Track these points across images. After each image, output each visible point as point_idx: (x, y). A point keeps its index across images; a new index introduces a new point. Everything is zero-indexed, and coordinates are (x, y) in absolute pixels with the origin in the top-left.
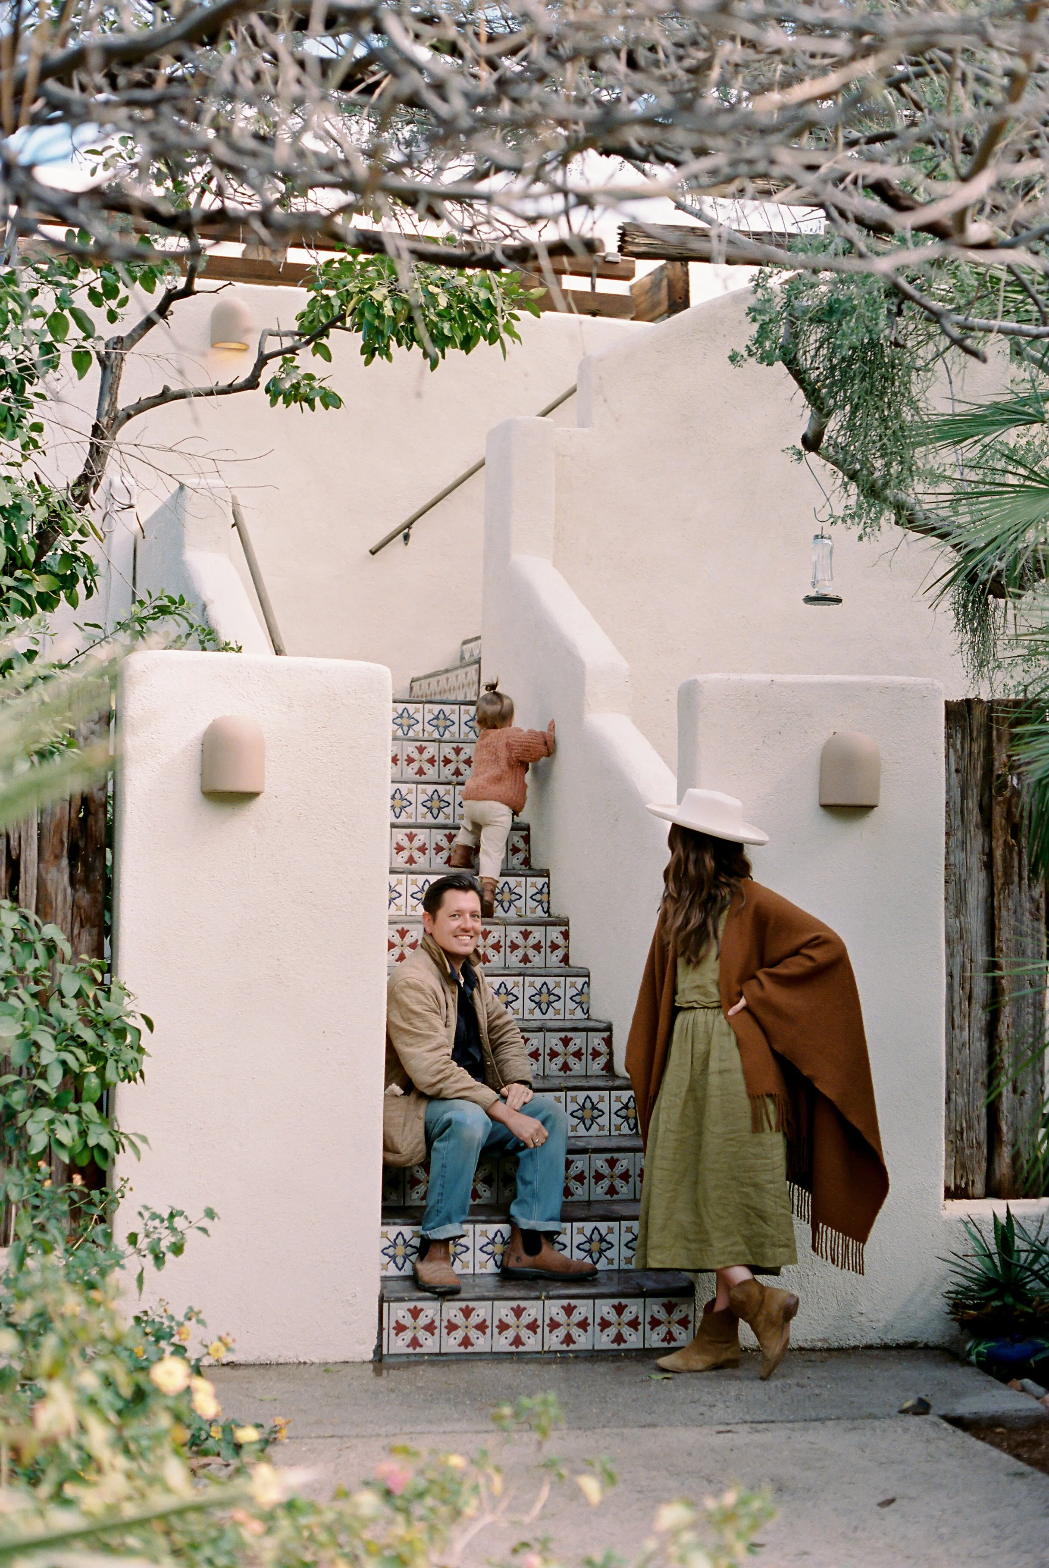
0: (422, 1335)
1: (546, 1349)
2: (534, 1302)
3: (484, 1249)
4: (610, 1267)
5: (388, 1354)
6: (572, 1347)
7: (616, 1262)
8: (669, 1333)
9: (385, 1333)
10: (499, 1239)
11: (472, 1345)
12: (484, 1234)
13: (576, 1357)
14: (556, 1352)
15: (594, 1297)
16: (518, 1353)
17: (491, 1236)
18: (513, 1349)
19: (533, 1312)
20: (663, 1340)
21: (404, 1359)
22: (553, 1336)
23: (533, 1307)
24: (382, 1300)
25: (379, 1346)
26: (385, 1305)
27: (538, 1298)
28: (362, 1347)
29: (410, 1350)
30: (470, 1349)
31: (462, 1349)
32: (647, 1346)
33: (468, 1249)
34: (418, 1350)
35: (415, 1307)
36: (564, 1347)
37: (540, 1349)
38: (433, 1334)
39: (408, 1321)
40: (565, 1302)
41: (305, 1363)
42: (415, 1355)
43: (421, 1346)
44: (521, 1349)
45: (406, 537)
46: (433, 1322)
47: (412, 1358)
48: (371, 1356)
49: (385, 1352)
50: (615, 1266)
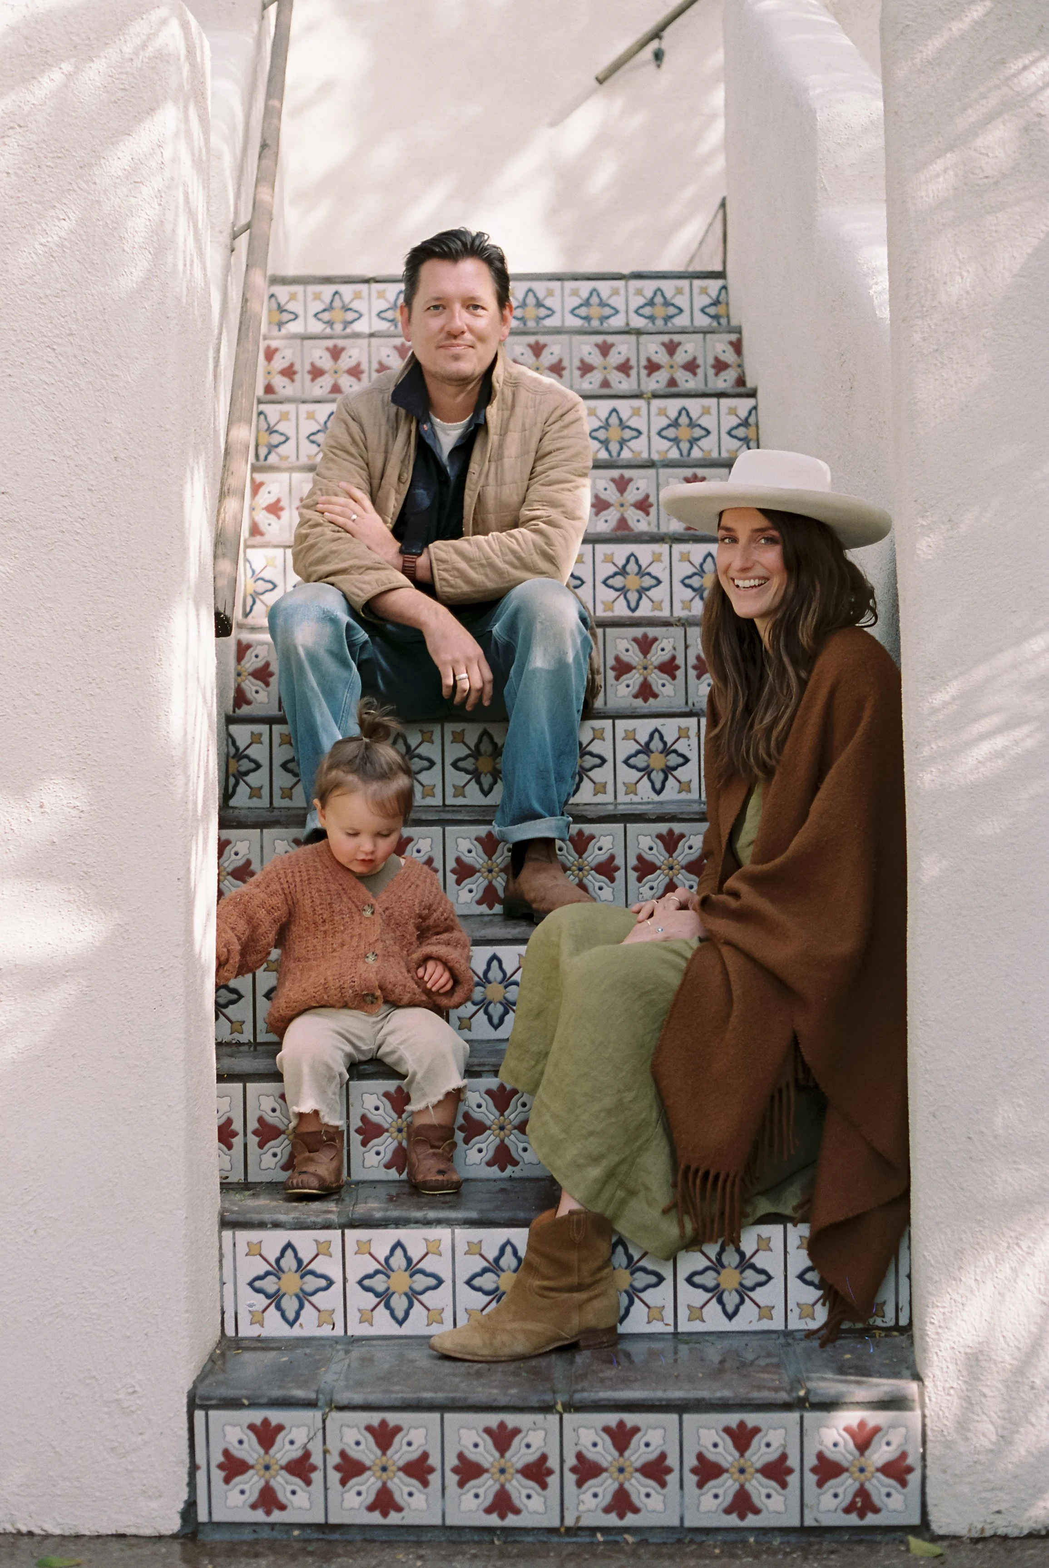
0: (284, 1483)
1: (569, 1522)
2: (539, 1417)
3: (477, 1282)
4: (765, 1325)
5: (211, 1523)
6: (630, 1520)
7: (778, 1313)
8: (862, 1493)
9: (201, 1476)
10: (508, 1261)
11: (399, 1509)
12: (474, 1249)
13: (644, 1542)
14: (593, 1530)
15: (680, 1408)
16: (506, 1531)
17: (492, 1254)
18: (493, 1520)
19: (536, 1439)
20: (847, 1510)
21: (247, 1535)
22: (587, 1497)
23: (535, 1427)
24: (192, 1405)
25: (191, 1506)
26: (199, 1415)
27: (547, 1409)
28: (154, 1505)
29: (259, 1516)
30: (394, 1518)
31: (376, 1518)
32: (809, 1522)
33: (440, 1282)
34: (277, 1516)
35: (266, 1422)
36: (612, 1520)
37: (556, 1523)
38: (308, 1482)
39: (250, 1451)
40: (612, 1419)
41: (30, 1534)
42: (273, 1526)
43: (283, 1507)
44: (512, 1520)
45: (658, 56)
46: (307, 1455)
47: (266, 1534)
48: (174, 1525)
49: (203, 1517)
50: (777, 1324)
